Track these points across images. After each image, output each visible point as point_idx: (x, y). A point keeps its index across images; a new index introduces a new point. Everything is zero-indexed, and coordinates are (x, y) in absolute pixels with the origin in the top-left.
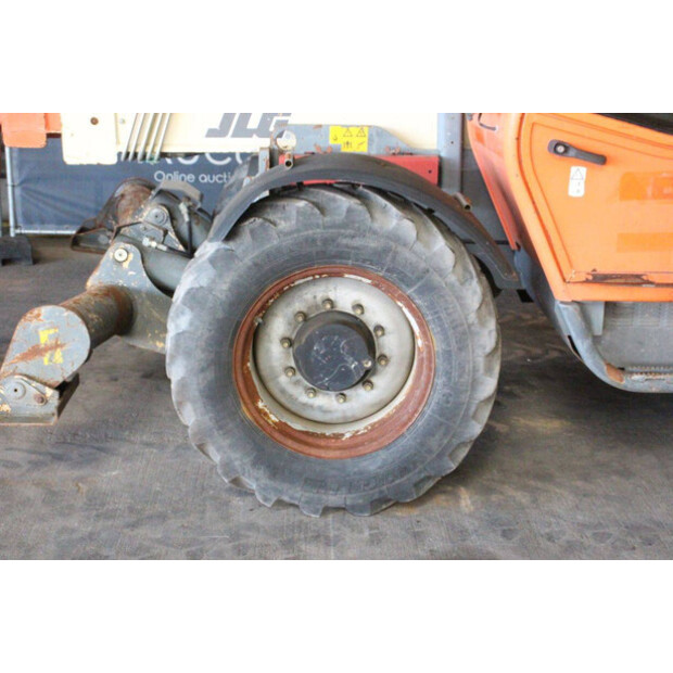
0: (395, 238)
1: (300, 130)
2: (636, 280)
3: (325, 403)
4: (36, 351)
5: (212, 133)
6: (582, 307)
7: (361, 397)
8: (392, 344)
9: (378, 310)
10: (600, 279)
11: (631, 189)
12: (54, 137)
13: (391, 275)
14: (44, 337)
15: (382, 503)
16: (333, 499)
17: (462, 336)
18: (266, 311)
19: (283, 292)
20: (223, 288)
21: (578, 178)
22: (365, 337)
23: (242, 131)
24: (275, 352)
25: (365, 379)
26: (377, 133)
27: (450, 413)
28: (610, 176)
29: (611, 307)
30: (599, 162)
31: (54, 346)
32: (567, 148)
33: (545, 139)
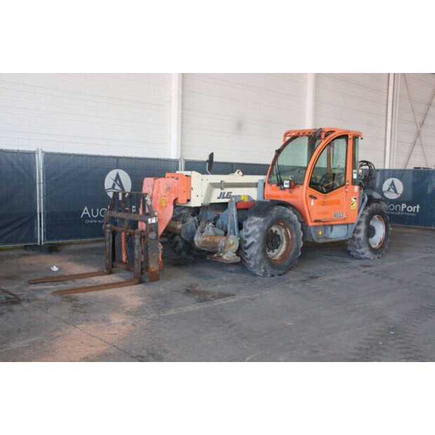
4: (230, 246)
5: (218, 198)
9: (279, 231)
11: (320, 204)
12: (189, 201)
14: (231, 243)
21: (313, 202)
23: (224, 198)
25: (278, 246)
30: (315, 198)
31: (233, 244)
32: (311, 197)
33: (308, 194)
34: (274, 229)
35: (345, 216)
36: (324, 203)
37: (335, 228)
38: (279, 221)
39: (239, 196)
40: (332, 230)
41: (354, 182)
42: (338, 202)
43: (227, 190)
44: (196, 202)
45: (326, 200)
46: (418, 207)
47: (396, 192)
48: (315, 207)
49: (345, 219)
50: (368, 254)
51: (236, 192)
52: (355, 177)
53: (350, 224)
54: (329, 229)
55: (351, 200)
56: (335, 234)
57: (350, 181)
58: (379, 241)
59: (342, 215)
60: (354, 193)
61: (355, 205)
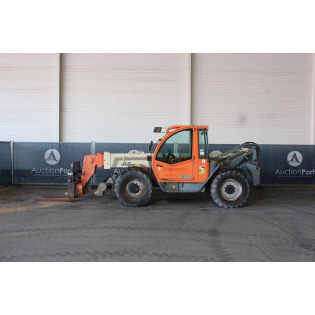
0: (140, 175)
1: (132, 165)
2: (166, 180)
3: (133, 195)
4: (101, 188)
5: (123, 165)
6: (161, 183)
7: (138, 194)
8: (141, 188)
9: (139, 184)
10: (162, 179)
11: (165, 170)
12: (103, 166)
13: (140, 180)
14: (102, 186)
15: (140, 206)
16: (134, 205)
17: (147, 186)
18: (126, 184)
19: (128, 181)
20: (121, 180)
21: (159, 168)
22: (137, 187)
23: (125, 165)
24: (127, 189)
25: (138, 191)
26: (141, 165)
27: (147, 195)
28: (163, 168)
29: (164, 183)
30: (162, 166)
31: (103, 187)
32: (158, 165)
33: (156, 164)
34: (135, 182)
35: (192, 178)
36: (171, 169)
37: (185, 185)
39: (135, 165)
40: (183, 186)
41: (201, 157)
42: (185, 169)
43: (127, 161)
44: (107, 167)
45: (172, 168)
47: (297, 161)
48: (162, 172)
49: (192, 180)
50: (220, 204)
51: (133, 162)
52: (202, 153)
53: (199, 183)
54: (180, 185)
55: (199, 169)
56: (186, 188)
57: (197, 156)
58: (238, 196)
59: (189, 177)
60: (202, 164)
61: (203, 171)
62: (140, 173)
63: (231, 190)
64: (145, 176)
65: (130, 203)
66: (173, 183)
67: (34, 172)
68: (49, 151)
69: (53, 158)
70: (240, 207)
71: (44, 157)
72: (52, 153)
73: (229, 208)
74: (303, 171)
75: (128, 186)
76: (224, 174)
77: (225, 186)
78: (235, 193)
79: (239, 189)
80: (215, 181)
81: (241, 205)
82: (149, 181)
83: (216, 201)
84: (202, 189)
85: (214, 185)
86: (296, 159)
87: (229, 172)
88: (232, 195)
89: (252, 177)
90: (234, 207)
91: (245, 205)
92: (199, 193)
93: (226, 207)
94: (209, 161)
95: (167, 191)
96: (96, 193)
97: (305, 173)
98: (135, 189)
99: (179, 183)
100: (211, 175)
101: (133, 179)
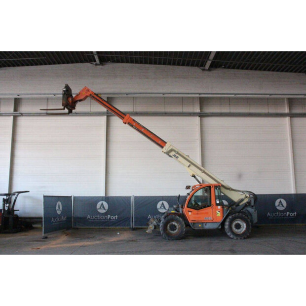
2: (195, 221)
3: (172, 232)
4: (150, 228)
6: (191, 223)
8: (177, 227)
9: (176, 224)
10: (192, 221)
11: (194, 214)
13: (177, 221)
15: (177, 239)
16: (173, 239)
17: (182, 226)
18: (168, 224)
19: (169, 223)
21: (190, 213)
22: (175, 226)
24: (168, 228)
25: (175, 230)
27: (182, 232)
29: (194, 223)
30: (191, 212)
31: (152, 227)
32: (189, 211)
33: (187, 210)
34: (174, 223)
35: (212, 219)
36: (197, 214)
37: (208, 224)
38: (172, 220)
40: (206, 225)
41: (217, 205)
42: (207, 213)
45: (199, 212)
46: (296, 213)
47: (283, 206)
48: (191, 215)
50: (232, 236)
52: (218, 202)
53: (216, 222)
54: (204, 224)
55: (216, 212)
56: (208, 226)
57: (214, 204)
58: (243, 231)
59: (210, 218)
60: (218, 209)
61: (219, 214)
62: (178, 217)
63: (238, 226)
64: (181, 219)
65: (170, 238)
66: (199, 223)
67: (89, 218)
68: (100, 203)
69: (103, 207)
70: (245, 238)
71: (96, 208)
72: (102, 204)
73: (237, 239)
74: (288, 213)
75: (169, 226)
76: (234, 215)
77: (234, 224)
78: (241, 229)
79: (244, 226)
80: (228, 220)
81: (246, 237)
82: (183, 223)
83: (229, 234)
84: (219, 226)
85: (227, 223)
86: (282, 205)
87: (237, 214)
88: (239, 230)
89: (252, 218)
90: (241, 239)
91: (248, 237)
92: (217, 229)
93: (235, 238)
94: (223, 208)
95: (196, 228)
96: (147, 231)
97: (289, 215)
98: (173, 228)
99: (203, 223)
100: (225, 216)
101: (173, 221)
